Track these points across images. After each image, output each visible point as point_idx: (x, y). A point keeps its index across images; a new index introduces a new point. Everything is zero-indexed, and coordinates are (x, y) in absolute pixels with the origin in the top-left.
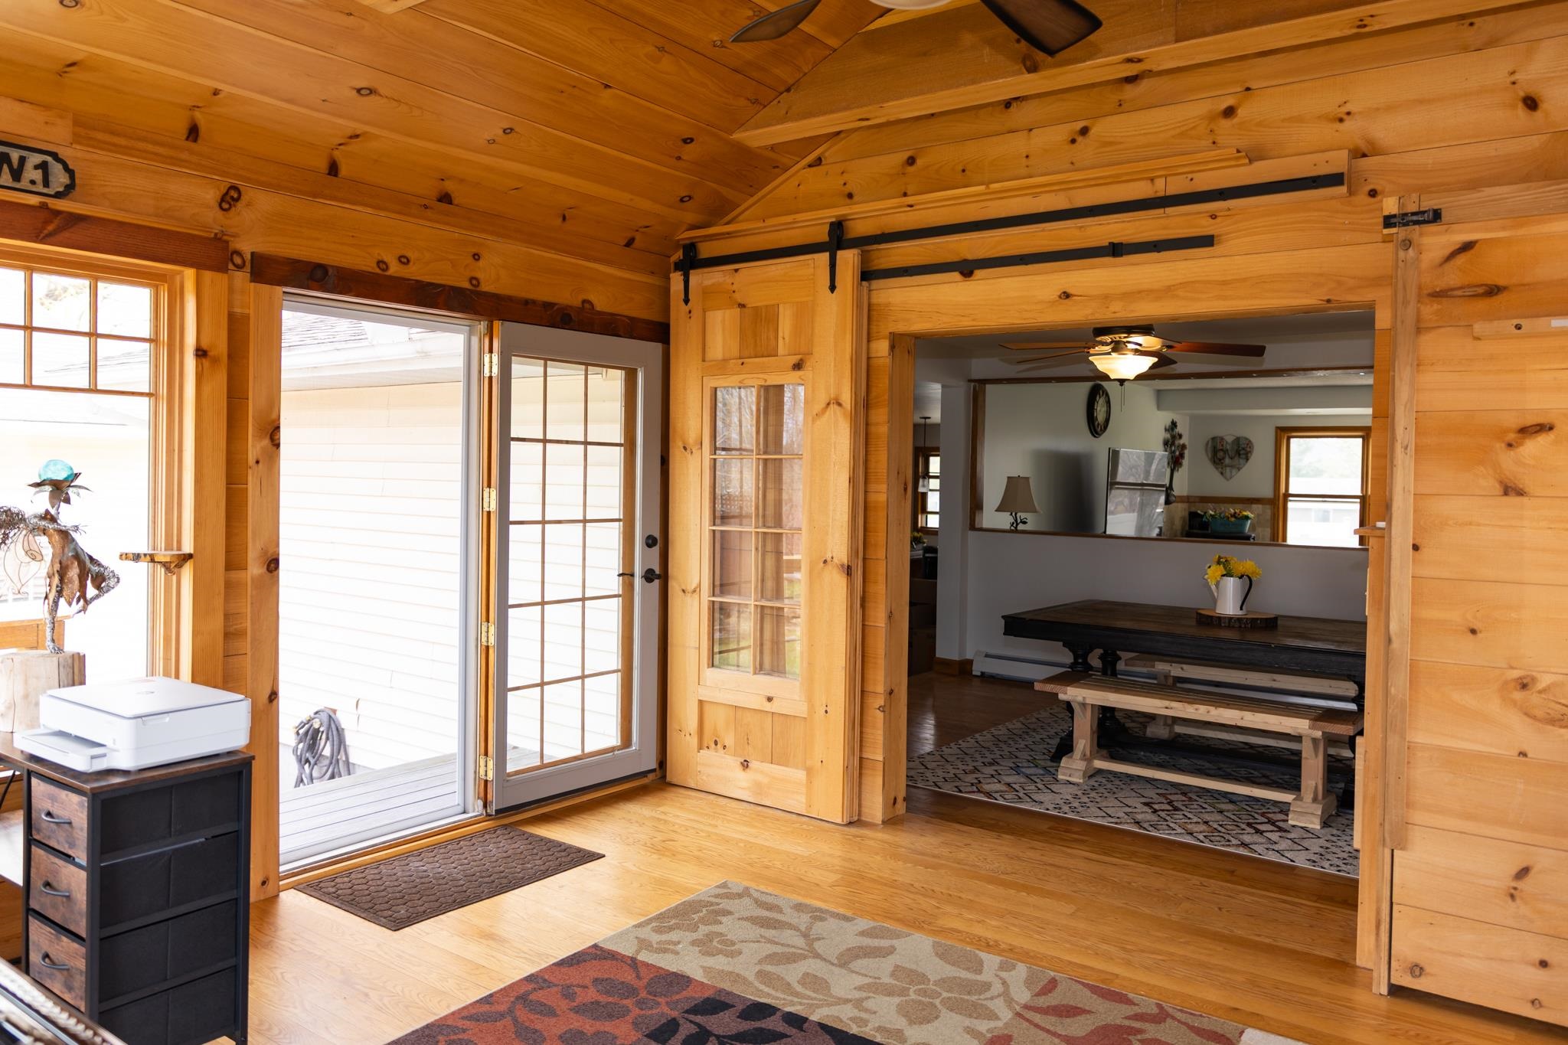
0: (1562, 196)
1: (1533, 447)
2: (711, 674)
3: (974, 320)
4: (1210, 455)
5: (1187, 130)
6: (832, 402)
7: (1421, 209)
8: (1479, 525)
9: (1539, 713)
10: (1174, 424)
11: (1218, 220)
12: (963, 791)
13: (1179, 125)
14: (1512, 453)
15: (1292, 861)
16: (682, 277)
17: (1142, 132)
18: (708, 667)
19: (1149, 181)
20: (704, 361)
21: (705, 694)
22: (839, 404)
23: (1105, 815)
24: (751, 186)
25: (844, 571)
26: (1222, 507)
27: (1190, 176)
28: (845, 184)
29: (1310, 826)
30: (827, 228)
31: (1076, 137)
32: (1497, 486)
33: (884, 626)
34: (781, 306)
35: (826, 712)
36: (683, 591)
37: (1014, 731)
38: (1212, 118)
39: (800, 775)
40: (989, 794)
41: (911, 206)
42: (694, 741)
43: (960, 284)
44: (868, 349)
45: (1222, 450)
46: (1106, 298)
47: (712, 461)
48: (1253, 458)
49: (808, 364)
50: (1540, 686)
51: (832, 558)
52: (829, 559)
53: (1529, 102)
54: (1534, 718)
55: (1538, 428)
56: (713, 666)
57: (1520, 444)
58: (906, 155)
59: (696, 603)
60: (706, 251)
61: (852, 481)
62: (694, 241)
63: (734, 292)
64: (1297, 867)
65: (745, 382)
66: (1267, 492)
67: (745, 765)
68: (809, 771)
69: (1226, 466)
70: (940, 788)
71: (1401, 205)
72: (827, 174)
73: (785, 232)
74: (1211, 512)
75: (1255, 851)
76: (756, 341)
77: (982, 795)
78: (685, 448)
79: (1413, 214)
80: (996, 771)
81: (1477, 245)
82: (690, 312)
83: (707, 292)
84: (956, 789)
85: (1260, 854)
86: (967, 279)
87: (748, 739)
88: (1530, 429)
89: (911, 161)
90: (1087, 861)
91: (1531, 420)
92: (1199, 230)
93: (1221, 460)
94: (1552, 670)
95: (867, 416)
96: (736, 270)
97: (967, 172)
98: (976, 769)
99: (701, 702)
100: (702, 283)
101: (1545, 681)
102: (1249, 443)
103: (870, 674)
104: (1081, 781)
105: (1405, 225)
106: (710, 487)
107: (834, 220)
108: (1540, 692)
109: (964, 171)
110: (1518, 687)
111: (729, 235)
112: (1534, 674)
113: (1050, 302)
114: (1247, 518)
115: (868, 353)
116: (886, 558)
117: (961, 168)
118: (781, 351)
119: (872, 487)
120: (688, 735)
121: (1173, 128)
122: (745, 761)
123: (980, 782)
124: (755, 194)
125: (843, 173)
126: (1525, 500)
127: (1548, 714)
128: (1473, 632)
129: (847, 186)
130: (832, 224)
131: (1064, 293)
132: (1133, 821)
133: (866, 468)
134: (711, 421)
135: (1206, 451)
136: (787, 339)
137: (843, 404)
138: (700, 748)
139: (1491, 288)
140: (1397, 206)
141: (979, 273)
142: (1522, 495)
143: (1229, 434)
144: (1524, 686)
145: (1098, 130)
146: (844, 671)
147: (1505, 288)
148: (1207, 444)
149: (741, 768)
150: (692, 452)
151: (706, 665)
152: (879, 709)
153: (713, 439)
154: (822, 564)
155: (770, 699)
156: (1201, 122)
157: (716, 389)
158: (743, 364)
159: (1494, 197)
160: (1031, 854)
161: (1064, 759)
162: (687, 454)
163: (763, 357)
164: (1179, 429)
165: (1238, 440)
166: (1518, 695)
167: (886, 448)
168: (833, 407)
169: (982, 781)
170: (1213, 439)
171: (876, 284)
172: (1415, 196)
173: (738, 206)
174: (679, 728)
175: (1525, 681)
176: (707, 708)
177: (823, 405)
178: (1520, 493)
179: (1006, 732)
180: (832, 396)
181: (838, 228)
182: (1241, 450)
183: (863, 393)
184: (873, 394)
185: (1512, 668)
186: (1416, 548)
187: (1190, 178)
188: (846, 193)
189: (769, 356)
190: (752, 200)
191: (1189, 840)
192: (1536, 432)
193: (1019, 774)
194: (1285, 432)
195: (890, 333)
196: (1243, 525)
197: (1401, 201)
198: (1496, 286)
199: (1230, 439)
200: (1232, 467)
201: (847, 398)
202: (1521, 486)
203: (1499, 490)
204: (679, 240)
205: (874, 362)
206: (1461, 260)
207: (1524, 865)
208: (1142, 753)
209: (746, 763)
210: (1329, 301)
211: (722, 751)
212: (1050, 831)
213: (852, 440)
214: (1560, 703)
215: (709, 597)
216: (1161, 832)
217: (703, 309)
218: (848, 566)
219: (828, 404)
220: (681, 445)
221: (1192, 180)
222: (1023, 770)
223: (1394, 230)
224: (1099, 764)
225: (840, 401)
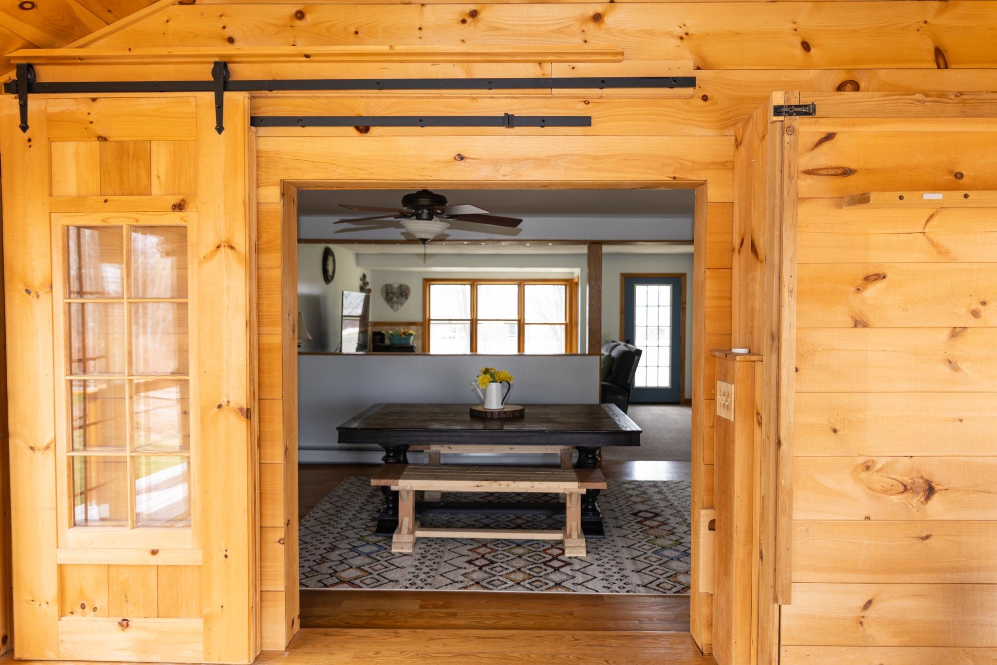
0: (894, 105)
1: (873, 291)
2: (72, 535)
3: (371, 174)
4: (384, 295)
5: (563, 28)
6: (223, 245)
7: (801, 104)
8: (839, 350)
9: (877, 486)
10: (364, 276)
11: (590, 105)
12: (328, 584)
13: (556, 22)
14: (859, 295)
15: (597, 591)
16: (18, 101)
17: (526, 23)
18: (70, 527)
19: (537, 65)
20: (51, 195)
21: (64, 557)
22: (232, 248)
23: (451, 582)
24: (110, 11)
25: (243, 415)
26: (397, 328)
27: (572, 65)
28: (224, 27)
29: (580, 555)
30: (212, 66)
31: (466, 18)
32: (850, 320)
33: (282, 462)
34: (154, 144)
35: (226, 556)
36: (32, 448)
37: (329, 511)
38: (584, 20)
39: (197, 624)
40: (350, 583)
41: (307, 56)
42: (54, 609)
43: (356, 138)
44: (257, 195)
45: (391, 293)
46: (497, 163)
47: (67, 305)
48: (411, 297)
49: (191, 206)
50: (878, 467)
51: (228, 402)
52: (224, 404)
53: (805, 46)
54: (875, 490)
55: (877, 277)
56: (75, 525)
57: (865, 288)
58: (295, 9)
59: (51, 461)
60: (46, 74)
61: (249, 324)
62: (32, 62)
63: (91, 123)
64: (602, 596)
65: (110, 220)
66: (419, 318)
67: (125, 624)
68: (207, 620)
69: (395, 303)
70: (307, 587)
71: (787, 99)
72: (202, 14)
73: (154, 66)
74: (391, 332)
75: (570, 589)
76: (122, 178)
77: (347, 585)
78: (28, 292)
79: (796, 106)
80: (340, 555)
81: (837, 136)
82: (30, 140)
83: (51, 120)
84: (320, 584)
85: (574, 591)
86: (363, 134)
87: (126, 596)
88: (871, 278)
89: (300, 15)
90: (481, 640)
91: (872, 271)
92: (575, 112)
93: (391, 299)
94: (886, 454)
95: (258, 260)
96: (94, 100)
97: (359, 34)
98: (323, 557)
99: (61, 567)
100: (46, 109)
101: (880, 463)
102: (408, 288)
103: (269, 510)
104: (411, 551)
105: (791, 114)
106: (65, 333)
107: (217, 59)
108: (878, 471)
109: (356, 33)
110: (864, 469)
111: (80, 61)
112: (874, 458)
113: (445, 162)
114: (411, 334)
115: (257, 199)
116: (282, 397)
117: (354, 30)
118: (155, 190)
119: (265, 329)
120: (44, 605)
121: (553, 24)
122: (124, 620)
123: (336, 572)
124: (113, 22)
125: (221, 16)
126: (868, 330)
127: (883, 486)
128: (835, 431)
129: (226, 30)
130: (216, 63)
131: (459, 155)
132: (473, 583)
133: (259, 311)
134: (64, 262)
135: (382, 293)
136: (163, 178)
137: (237, 248)
138: (62, 614)
139: (845, 170)
140: (783, 99)
141: (374, 130)
142: (866, 327)
143: (395, 282)
144: (868, 468)
145: (486, 15)
146: (246, 515)
147: (855, 171)
148: (382, 289)
149: (120, 628)
150: (38, 296)
151: (67, 527)
152: (279, 542)
153: (67, 281)
154: (216, 409)
155: (154, 552)
156: (575, 22)
157: (68, 226)
158: (106, 201)
159: (852, 100)
160: (435, 647)
161: (395, 536)
162: (32, 298)
163: (131, 194)
164: (368, 279)
165: (401, 286)
166: (863, 475)
167: (280, 292)
168: (224, 251)
169: (336, 569)
170: (386, 286)
171: (263, 131)
172: (796, 93)
173: (90, 32)
174: (30, 598)
175: (868, 464)
176: (69, 573)
177: (212, 247)
178: (865, 325)
179: (323, 514)
180: (223, 239)
181: (221, 68)
182: (403, 293)
183: (254, 237)
184: (264, 239)
185: (860, 455)
186: (797, 370)
187: (571, 67)
188: (226, 37)
189: (139, 195)
190: (108, 29)
191: (519, 590)
192: (875, 280)
193: (360, 555)
194: (428, 281)
195: (281, 180)
196: (409, 339)
197: (787, 96)
198: (849, 169)
199: (396, 286)
200: (398, 303)
201: (241, 241)
202: (865, 320)
203: (851, 323)
204: (10, 58)
205: (263, 208)
206: (826, 146)
207: (869, 599)
208: (431, 515)
209: (125, 623)
210: (674, 178)
211: (93, 614)
212: (422, 610)
213: (248, 284)
214: (890, 478)
215: (68, 452)
216: (499, 588)
217: (49, 138)
218: (248, 409)
219: (218, 247)
220: (21, 287)
221: (573, 68)
222: (360, 549)
223: (781, 118)
224: (420, 534)
225: (232, 245)
